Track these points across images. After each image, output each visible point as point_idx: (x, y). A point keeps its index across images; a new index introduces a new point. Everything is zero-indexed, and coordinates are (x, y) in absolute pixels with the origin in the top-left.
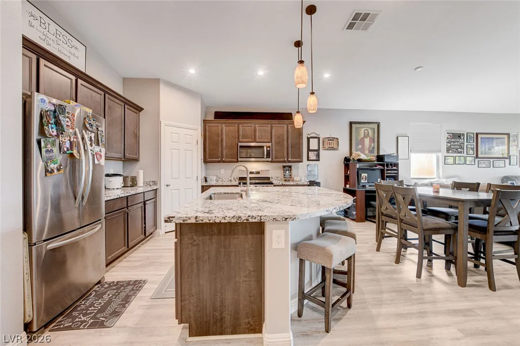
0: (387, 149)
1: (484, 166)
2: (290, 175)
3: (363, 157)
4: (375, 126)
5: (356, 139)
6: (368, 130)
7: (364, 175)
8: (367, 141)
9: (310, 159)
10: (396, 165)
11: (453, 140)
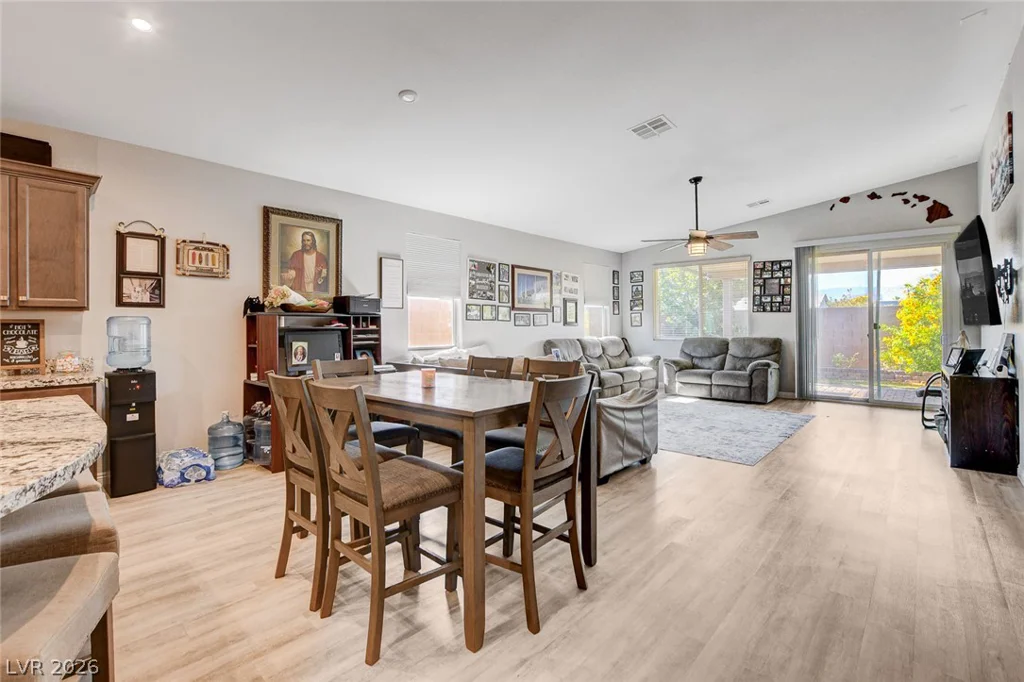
0: (358, 283)
1: (522, 323)
2: (36, 354)
3: (296, 298)
4: (332, 228)
5: (283, 255)
6: (313, 236)
7: (299, 345)
8: (310, 261)
9: (125, 300)
10: (376, 320)
11: (479, 274)
